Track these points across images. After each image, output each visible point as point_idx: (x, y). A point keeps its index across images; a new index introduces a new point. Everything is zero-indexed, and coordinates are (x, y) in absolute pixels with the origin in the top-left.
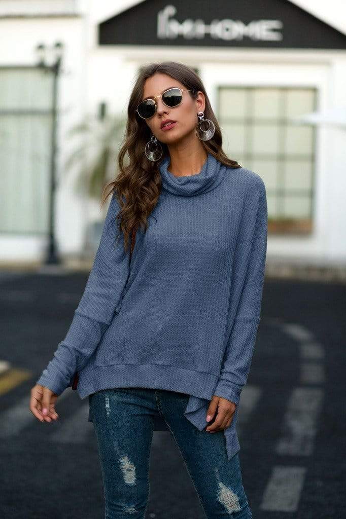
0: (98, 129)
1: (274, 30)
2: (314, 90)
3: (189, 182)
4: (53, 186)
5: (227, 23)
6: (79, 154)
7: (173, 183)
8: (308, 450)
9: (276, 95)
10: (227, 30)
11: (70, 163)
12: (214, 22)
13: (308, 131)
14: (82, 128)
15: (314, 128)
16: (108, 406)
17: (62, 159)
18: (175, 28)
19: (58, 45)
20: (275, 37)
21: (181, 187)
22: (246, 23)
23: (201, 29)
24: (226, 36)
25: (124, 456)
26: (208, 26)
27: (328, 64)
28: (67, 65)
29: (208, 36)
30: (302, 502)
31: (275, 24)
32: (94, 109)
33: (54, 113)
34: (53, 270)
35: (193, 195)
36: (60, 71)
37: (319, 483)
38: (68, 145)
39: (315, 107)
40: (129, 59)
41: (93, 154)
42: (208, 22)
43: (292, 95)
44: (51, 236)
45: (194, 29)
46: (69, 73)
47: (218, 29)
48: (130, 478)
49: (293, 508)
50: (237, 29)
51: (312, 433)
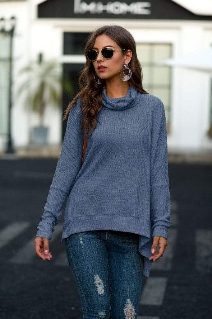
0: (38, 70)
1: (146, 8)
2: (170, 45)
3: (120, 101)
4: (10, 105)
5: (117, 4)
6: (26, 85)
7: (110, 102)
8: (169, 267)
9: (147, 48)
10: (117, 8)
11: (20, 91)
12: (109, 3)
13: (166, 70)
14: (28, 69)
15: (170, 68)
16: (81, 242)
17: (15, 89)
18: (85, 7)
19: (13, 18)
20: (146, 12)
21: (115, 104)
22: (129, 4)
23: (100, 8)
24: (117, 12)
25: (96, 274)
26: (105, 6)
27: (178, 28)
28: (18, 30)
29: (105, 11)
30: (165, 300)
31: (146, 4)
32: (35, 57)
33: (10, 60)
34: (11, 157)
35: (123, 109)
36: (14, 34)
37: (176, 288)
38: (19, 80)
39: (171, 55)
40: (57, 26)
41: (35, 85)
42: (105, 4)
43: (156, 48)
44: (9, 136)
45: (96, 8)
46: (20, 35)
47: (111, 8)
48: (101, 290)
49: (160, 303)
50: (123, 8)
51: (171, 256)
